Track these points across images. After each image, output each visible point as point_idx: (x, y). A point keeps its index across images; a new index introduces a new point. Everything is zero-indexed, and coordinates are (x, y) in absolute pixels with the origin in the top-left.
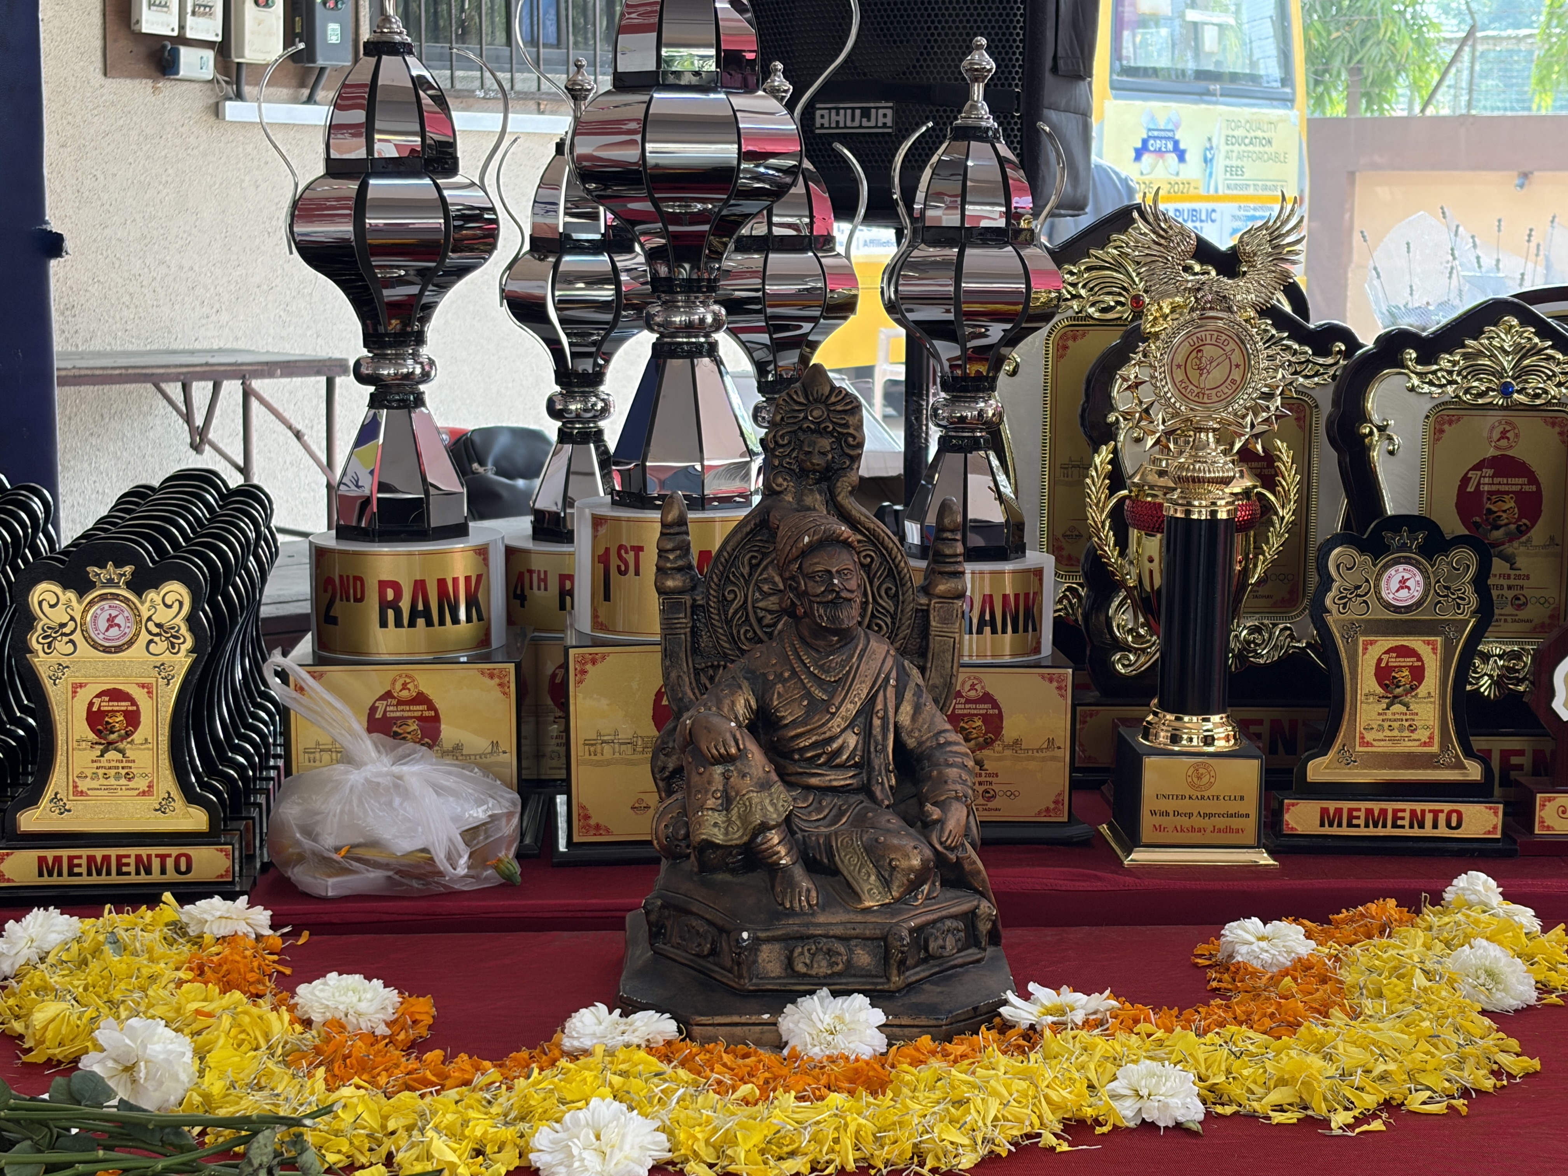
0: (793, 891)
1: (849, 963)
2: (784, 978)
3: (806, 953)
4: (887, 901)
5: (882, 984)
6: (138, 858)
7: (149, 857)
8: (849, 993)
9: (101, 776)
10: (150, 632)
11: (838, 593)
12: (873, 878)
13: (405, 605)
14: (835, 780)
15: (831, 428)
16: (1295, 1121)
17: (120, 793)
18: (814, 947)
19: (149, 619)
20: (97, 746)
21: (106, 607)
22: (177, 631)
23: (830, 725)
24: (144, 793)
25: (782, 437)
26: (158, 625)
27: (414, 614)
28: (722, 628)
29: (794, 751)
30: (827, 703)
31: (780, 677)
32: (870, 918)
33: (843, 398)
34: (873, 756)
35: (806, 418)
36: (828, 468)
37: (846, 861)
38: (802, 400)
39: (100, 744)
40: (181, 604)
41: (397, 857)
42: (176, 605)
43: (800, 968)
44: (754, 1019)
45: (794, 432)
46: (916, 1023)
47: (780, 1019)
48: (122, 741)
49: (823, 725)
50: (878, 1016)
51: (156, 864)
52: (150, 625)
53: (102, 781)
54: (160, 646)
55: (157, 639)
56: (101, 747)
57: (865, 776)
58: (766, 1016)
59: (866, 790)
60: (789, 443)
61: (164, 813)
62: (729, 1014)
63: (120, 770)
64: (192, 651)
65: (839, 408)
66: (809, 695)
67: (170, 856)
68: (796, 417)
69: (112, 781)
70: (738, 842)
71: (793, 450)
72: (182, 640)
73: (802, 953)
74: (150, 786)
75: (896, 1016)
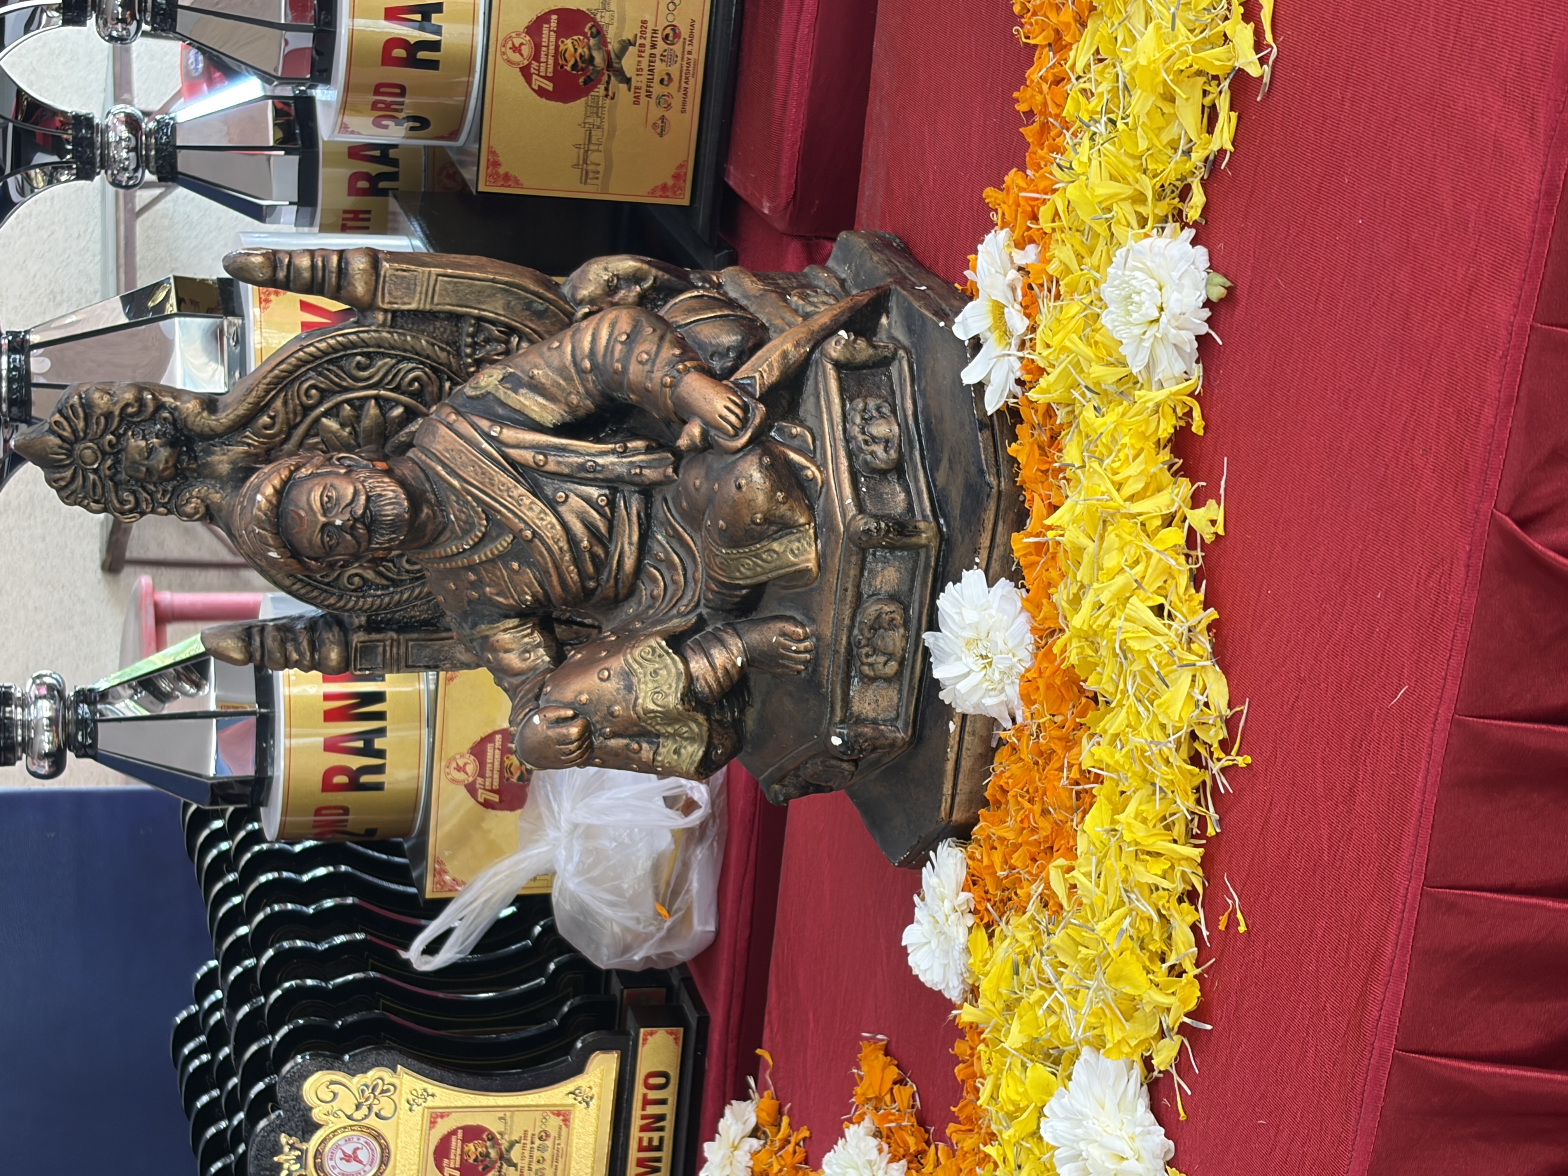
0: (783, 657)
1: (893, 598)
2: (901, 685)
3: (870, 660)
4: (812, 531)
5: (928, 558)
6: (643, 1129)
7: (643, 1117)
8: (933, 610)
9: (540, 1166)
10: (366, 1117)
11: (356, 520)
12: (776, 546)
13: (356, 762)
14: (630, 537)
15: (110, 437)
16: (1234, 115)
17: (563, 1145)
18: (867, 649)
19: (349, 1117)
20: (504, 1170)
21: (331, 1163)
22: (367, 1086)
23: (550, 542)
24: (566, 1121)
25: (122, 502)
26: (358, 1107)
27: (368, 751)
28: (402, 593)
29: (584, 587)
30: (517, 536)
31: (476, 585)
32: (835, 562)
33: (67, 418)
34: (600, 476)
35: (95, 471)
36: (173, 443)
37: (748, 573)
38: (68, 474)
39: (501, 1167)
40: (332, 1083)
41: (676, 849)
42: (332, 1087)
43: (892, 667)
44: (953, 742)
45: (117, 485)
46: (990, 526)
47: (958, 710)
48: (499, 1144)
49: (549, 549)
50: (973, 578)
51: (652, 1110)
52: (358, 1115)
53: (547, 1165)
54: (384, 1105)
55: (375, 1109)
56: (505, 1166)
57: (627, 489)
58: (952, 726)
59: (647, 491)
60: (134, 493)
61: (592, 1098)
62: (942, 773)
63: (535, 1146)
64: (394, 1070)
65: (81, 425)
66: (503, 557)
67: (645, 1096)
68: (94, 484)
69: (547, 1155)
70: (705, 729)
71: (144, 489)
72: (380, 1082)
73: (871, 665)
74: (558, 1114)
75: (976, 552)
